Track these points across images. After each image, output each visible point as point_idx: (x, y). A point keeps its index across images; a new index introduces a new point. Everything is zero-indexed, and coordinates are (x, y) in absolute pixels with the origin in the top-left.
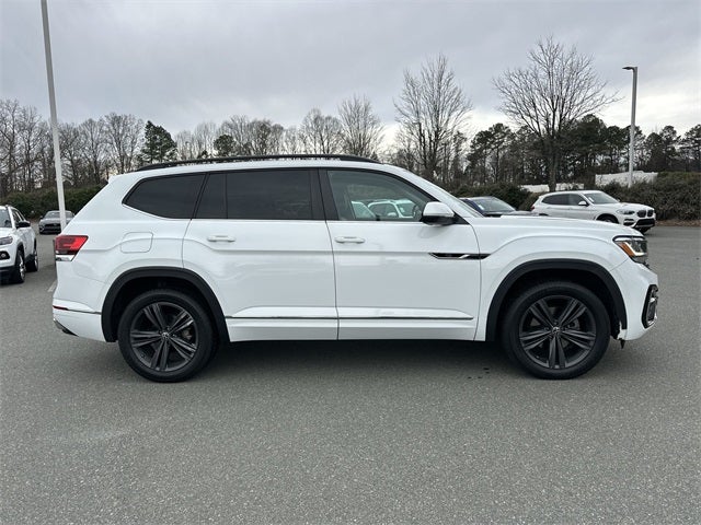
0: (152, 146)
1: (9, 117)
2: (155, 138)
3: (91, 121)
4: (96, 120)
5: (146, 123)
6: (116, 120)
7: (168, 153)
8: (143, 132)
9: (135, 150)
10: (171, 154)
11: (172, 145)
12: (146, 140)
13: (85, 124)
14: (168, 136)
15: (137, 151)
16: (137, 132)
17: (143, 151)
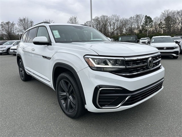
0: (146, 22)
1: (115, 18)
2: (147, 20)
3: (131, 17)
4: (133, 17)
5: (145, 16)
6: (137, 16)
7: (150, 24)
8: (144, 18)
9: (141, 24)
10: (151, 24)
11: (152, 21)
12: (144, 21)
13: (130, 18)
14: (151, 19)
15: (142, 24)
16: (142, 19)
17: (143, 24)
